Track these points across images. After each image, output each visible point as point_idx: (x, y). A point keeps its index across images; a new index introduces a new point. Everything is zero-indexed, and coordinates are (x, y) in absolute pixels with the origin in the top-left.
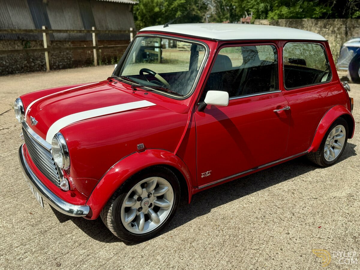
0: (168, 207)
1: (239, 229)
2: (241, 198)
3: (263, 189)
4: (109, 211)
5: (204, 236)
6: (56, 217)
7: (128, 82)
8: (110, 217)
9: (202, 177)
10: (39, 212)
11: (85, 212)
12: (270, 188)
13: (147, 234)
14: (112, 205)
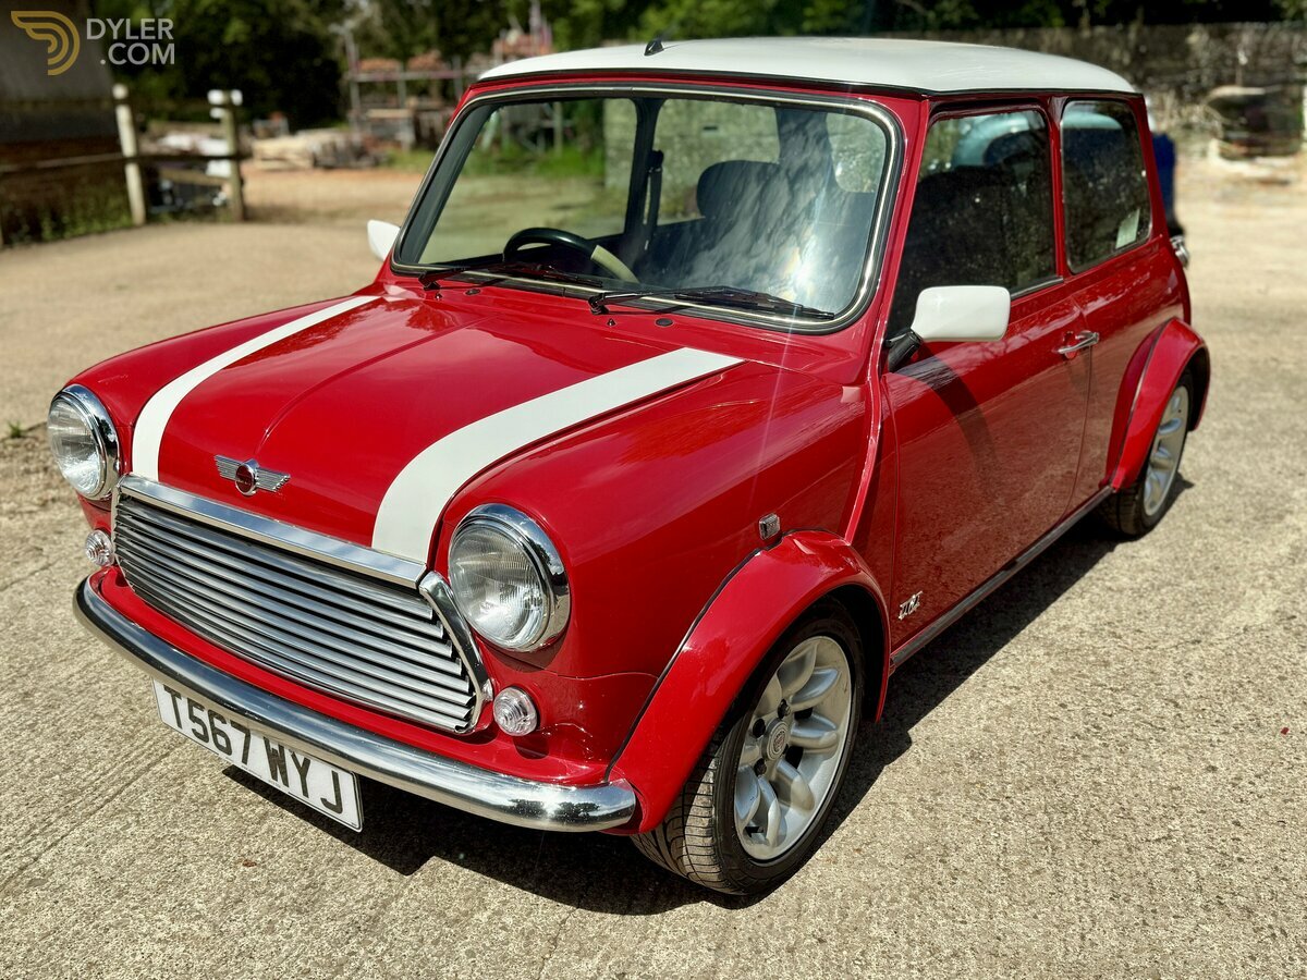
0: (835, 743)
1: (1055, 782)
2: (971, 677)
3: (1013, 636)
4: (702, 789)
5: (965, 827)
6: (372, 860)
7: (544, 286)
8: (705, 812)
9: (900, 617)
10: (279, 852)
11: (604, 806)
12: (1032, 628)
13: (789, 853)
14: (712, 765)
